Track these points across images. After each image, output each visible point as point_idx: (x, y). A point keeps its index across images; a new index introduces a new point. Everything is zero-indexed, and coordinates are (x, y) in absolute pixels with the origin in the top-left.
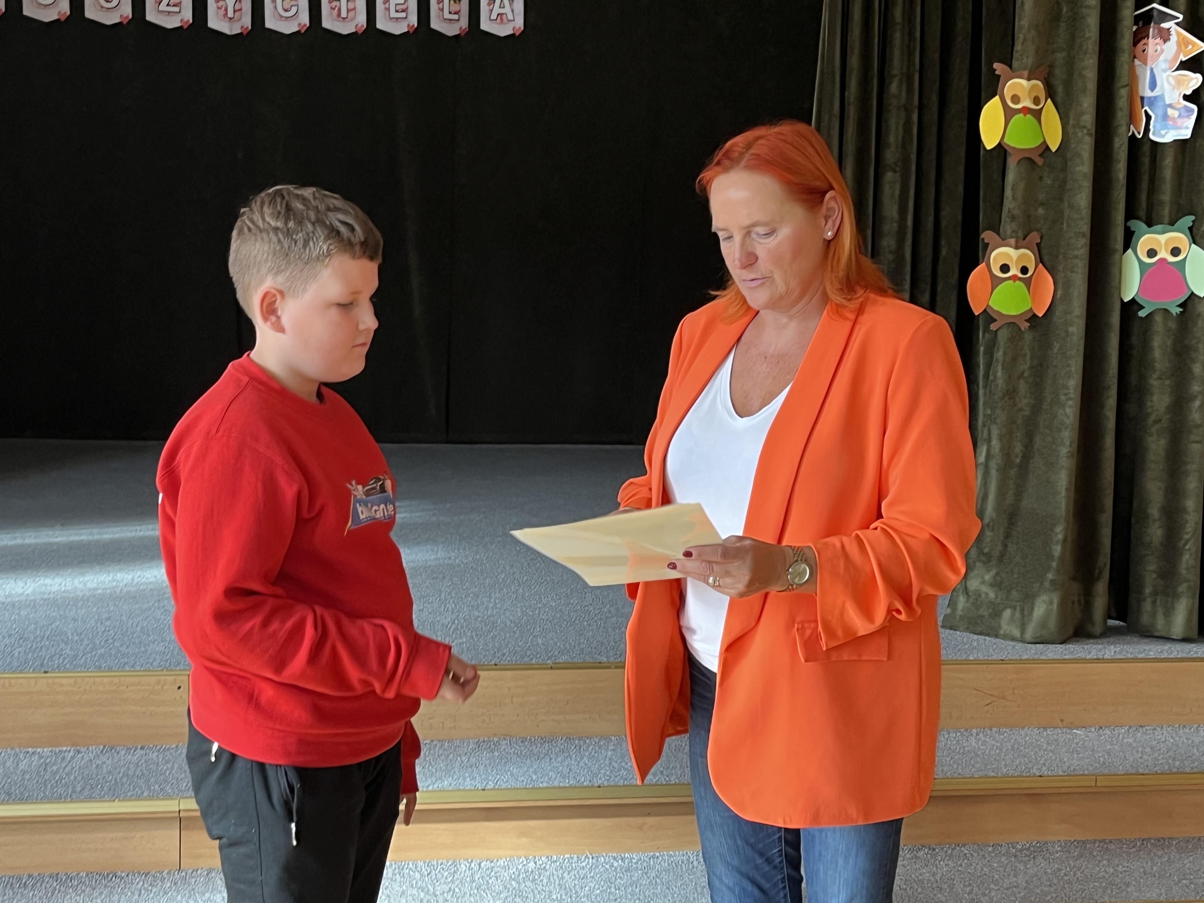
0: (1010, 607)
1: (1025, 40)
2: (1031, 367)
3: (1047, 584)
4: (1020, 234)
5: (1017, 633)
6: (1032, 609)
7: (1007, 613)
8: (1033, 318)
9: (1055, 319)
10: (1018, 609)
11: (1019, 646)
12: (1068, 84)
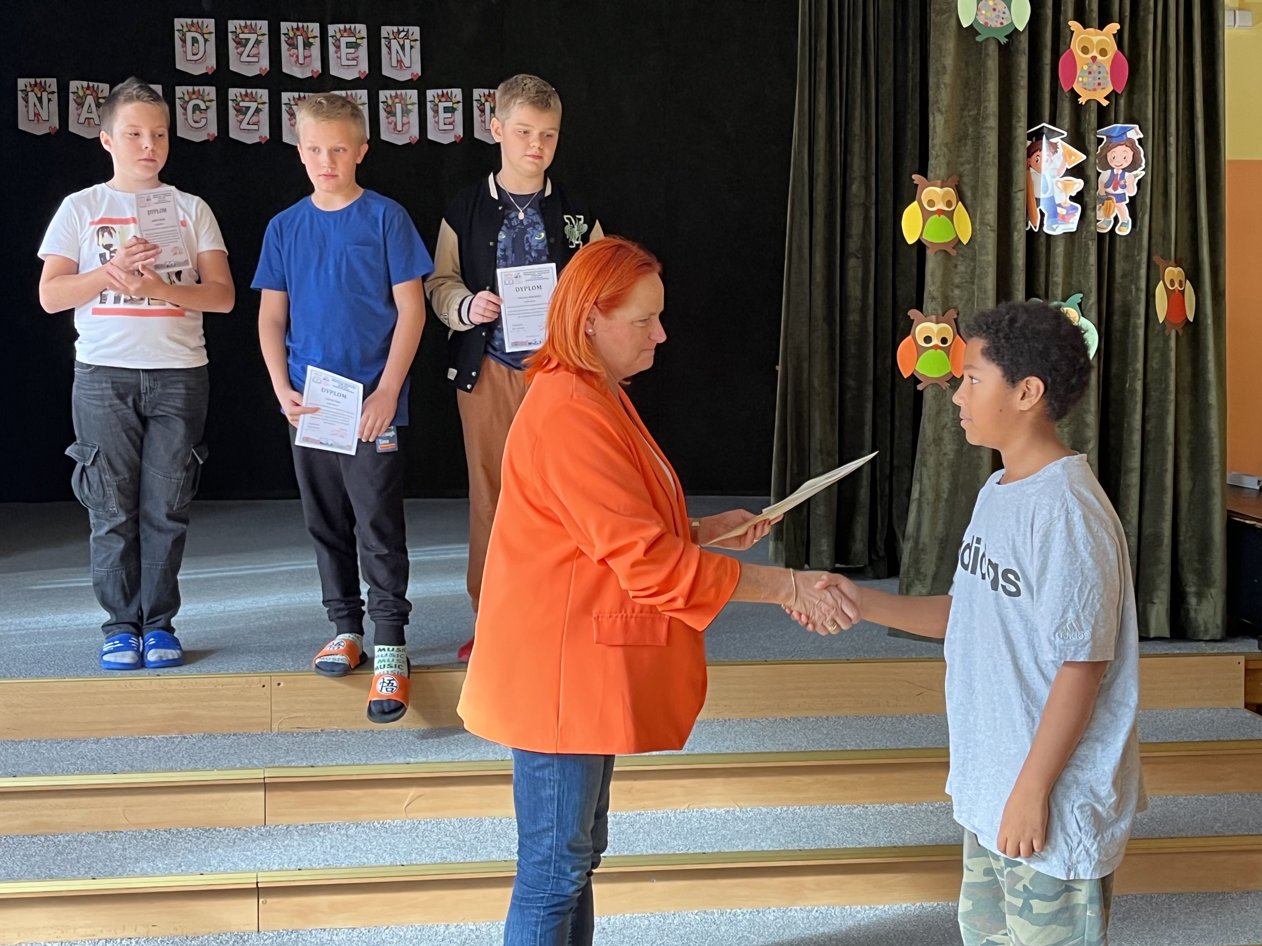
1: (937, 156)
4: (940, 312)
12: (975, 189)
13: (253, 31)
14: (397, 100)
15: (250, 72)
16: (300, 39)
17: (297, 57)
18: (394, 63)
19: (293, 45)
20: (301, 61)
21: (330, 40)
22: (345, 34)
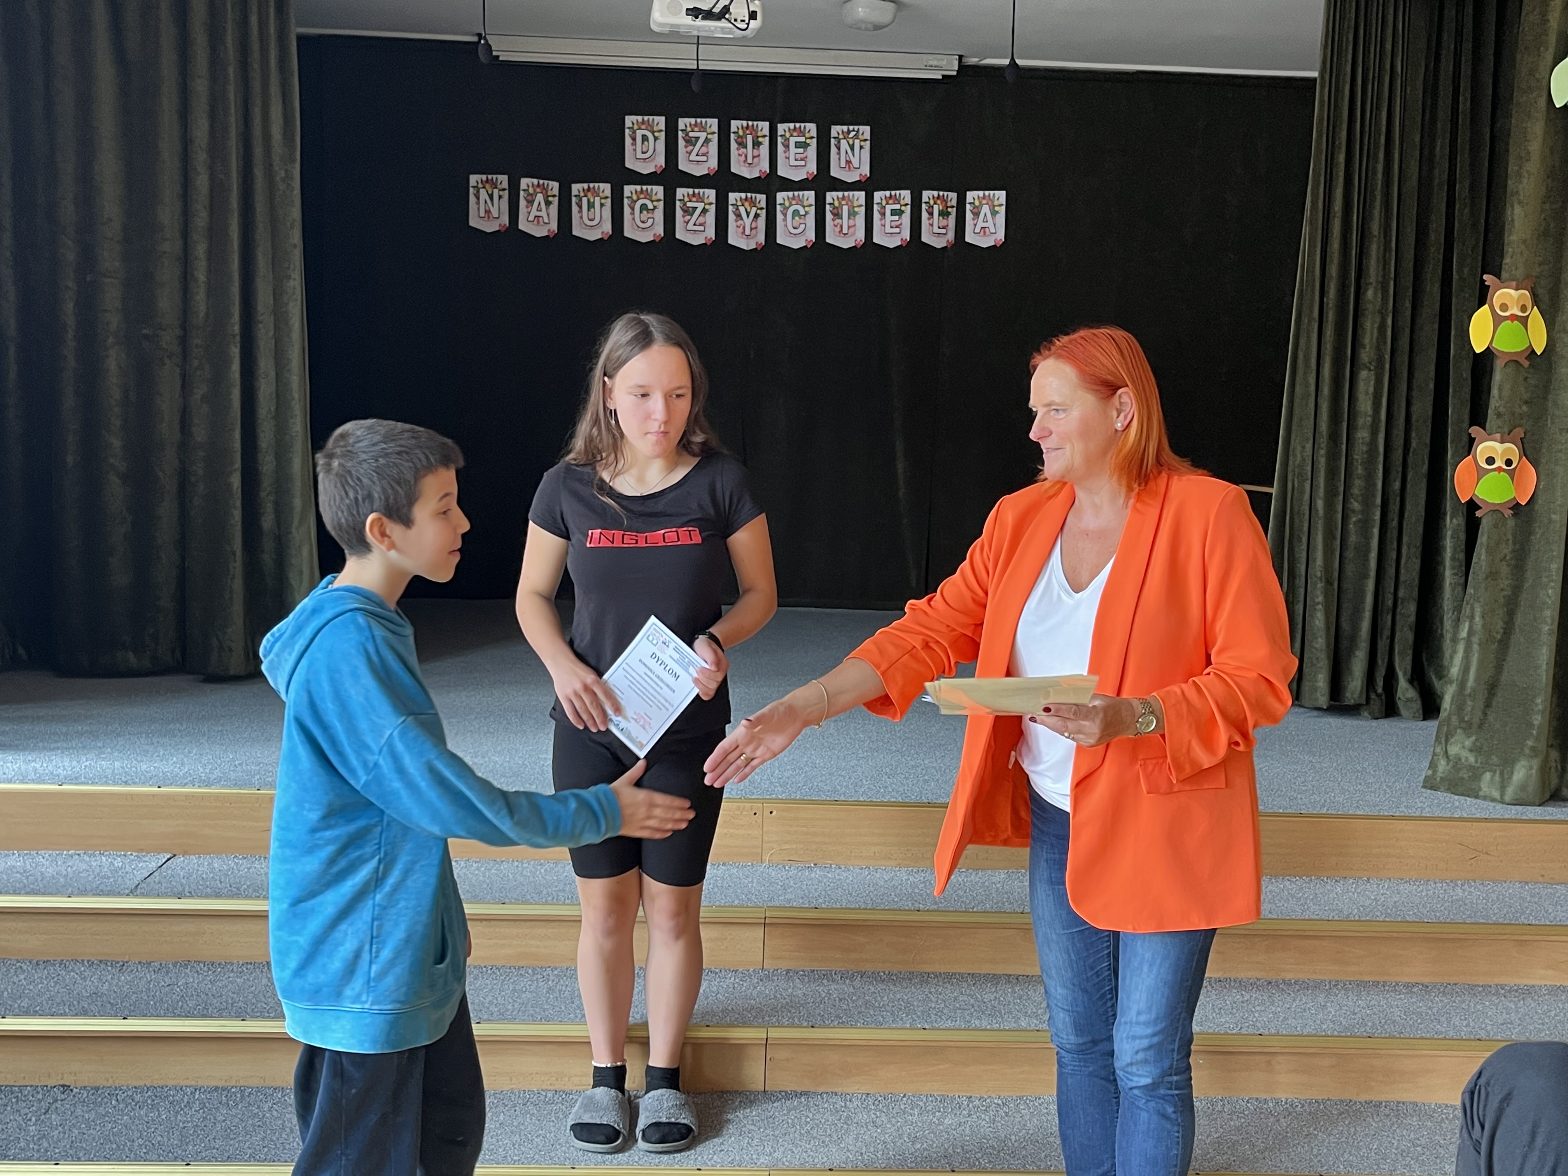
0: (1490, 771)
1: (1514, 254)
2: (1514, 551)
3: (1527, 751)
5: (1496, 794)
6: (1512, 773)
7: (1488, 776)
8: (1516, 507)
9: (1537, 507)
10: (1498, 772)
11: (1499, 806)
12: (1554, 292)
13: (703, 129)
14: (843, 202)
15: (698, 171)
16: (750, 138)
17: (746, 156)
18: (843, 164)
19: (742, 144)
20: (750, 160)
21: (779, 139)
22: (795, 134)
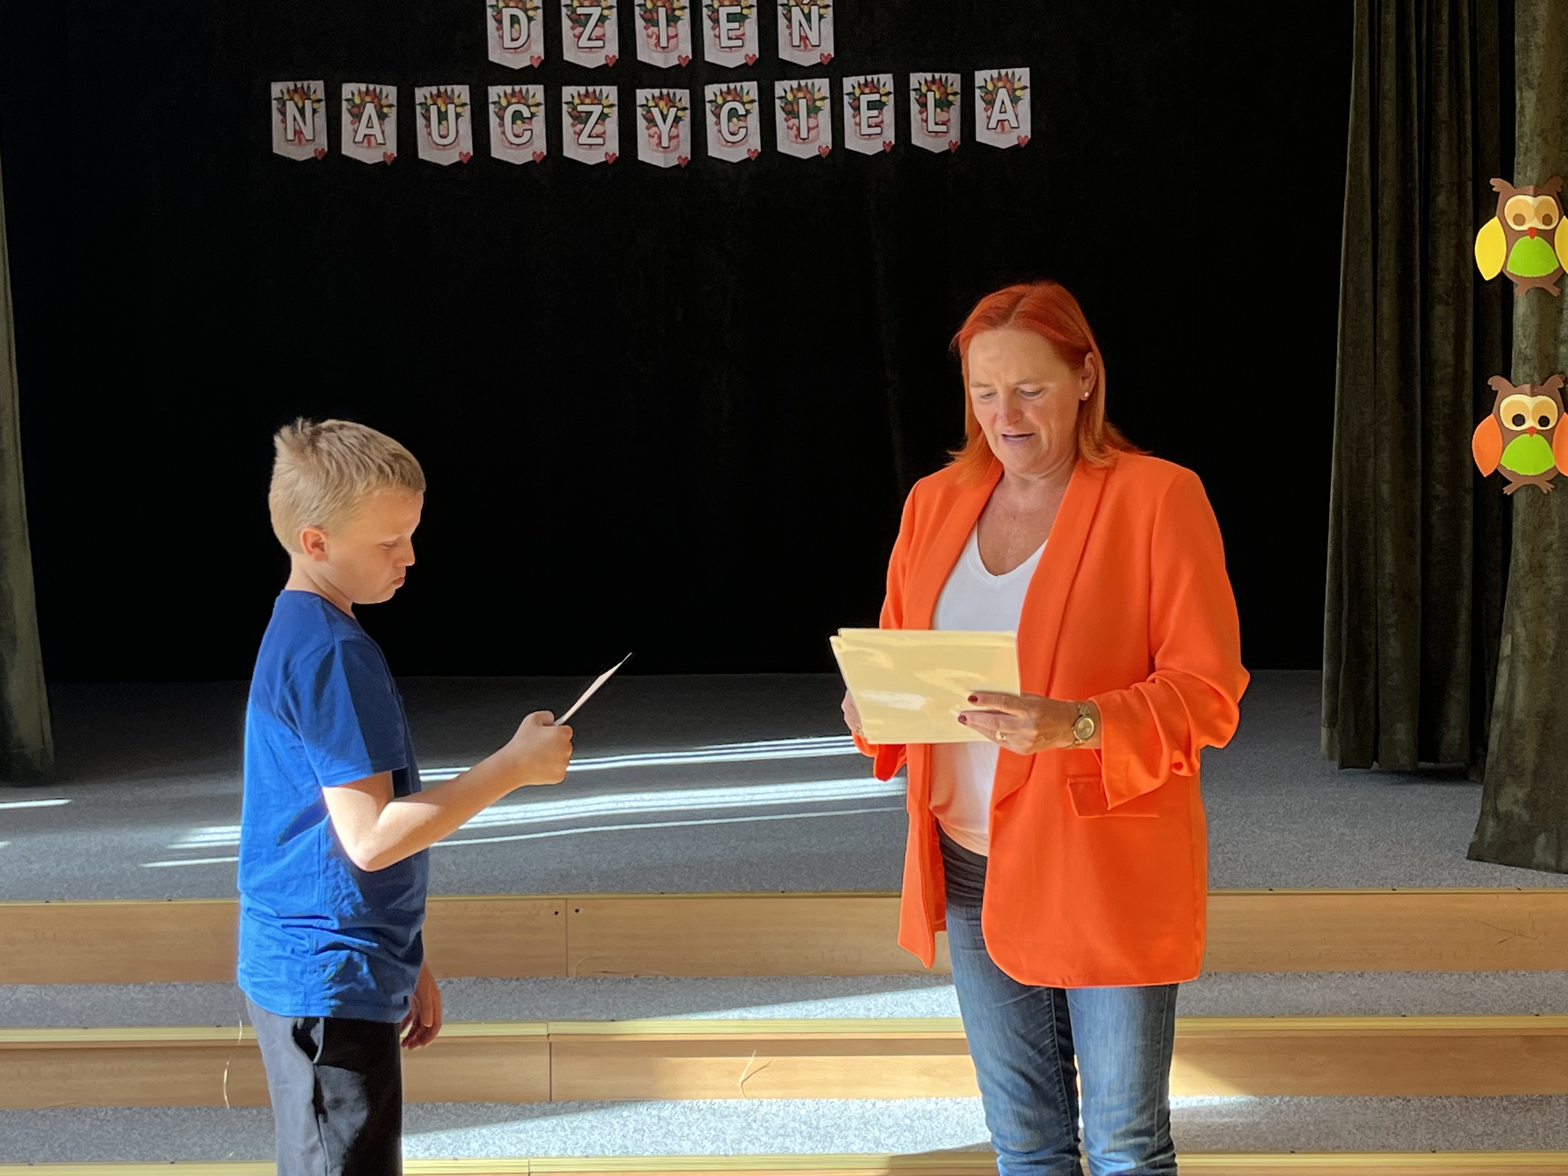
0: (1545, 830)
5: (1552, 861)
7: (1542, 839)
10: (1554, 832)
13: (595, 2)
14: (800, 95)
15: (592, 61)
16: (662, 12)
17: (658, 38)
18: (796, 42)
19: (652, 21)
20: (663, 43)
21: (705, 11)
22: (726, 3)
